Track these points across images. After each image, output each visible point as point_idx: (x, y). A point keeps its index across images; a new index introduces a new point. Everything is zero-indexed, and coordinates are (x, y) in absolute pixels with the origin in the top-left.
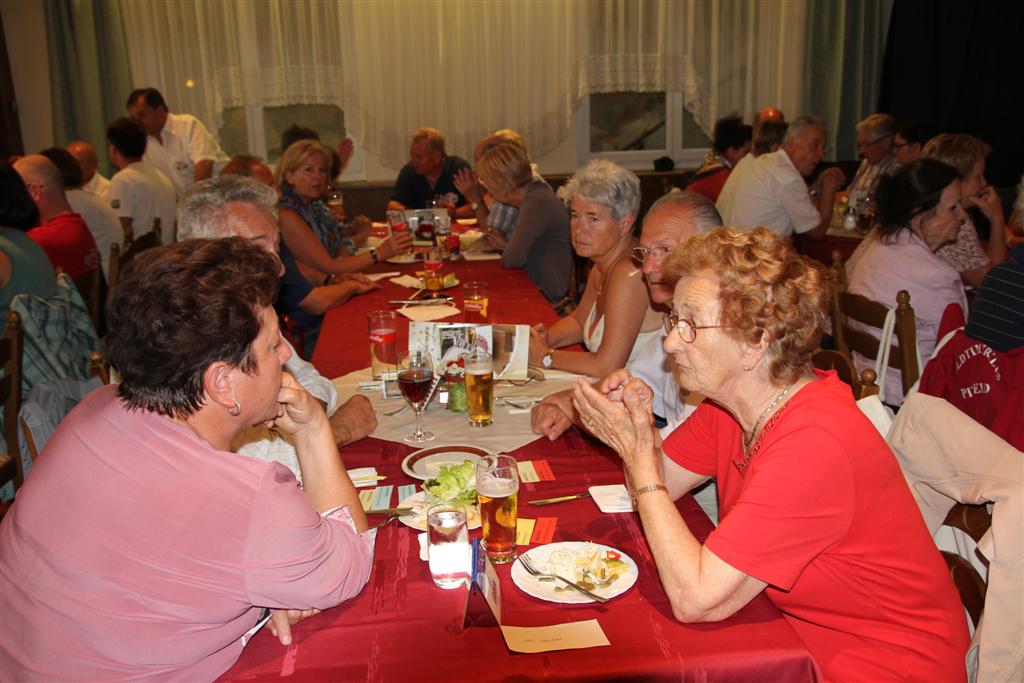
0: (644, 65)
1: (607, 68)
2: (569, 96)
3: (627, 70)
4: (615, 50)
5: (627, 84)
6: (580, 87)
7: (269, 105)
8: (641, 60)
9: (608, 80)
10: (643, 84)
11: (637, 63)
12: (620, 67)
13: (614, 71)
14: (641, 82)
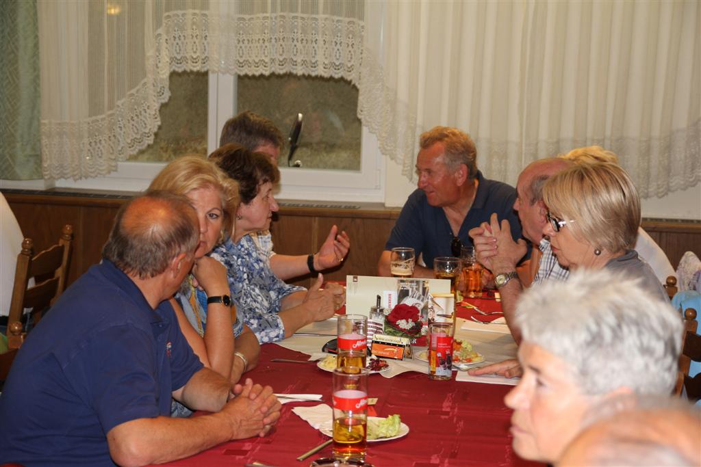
7: (246, 71)
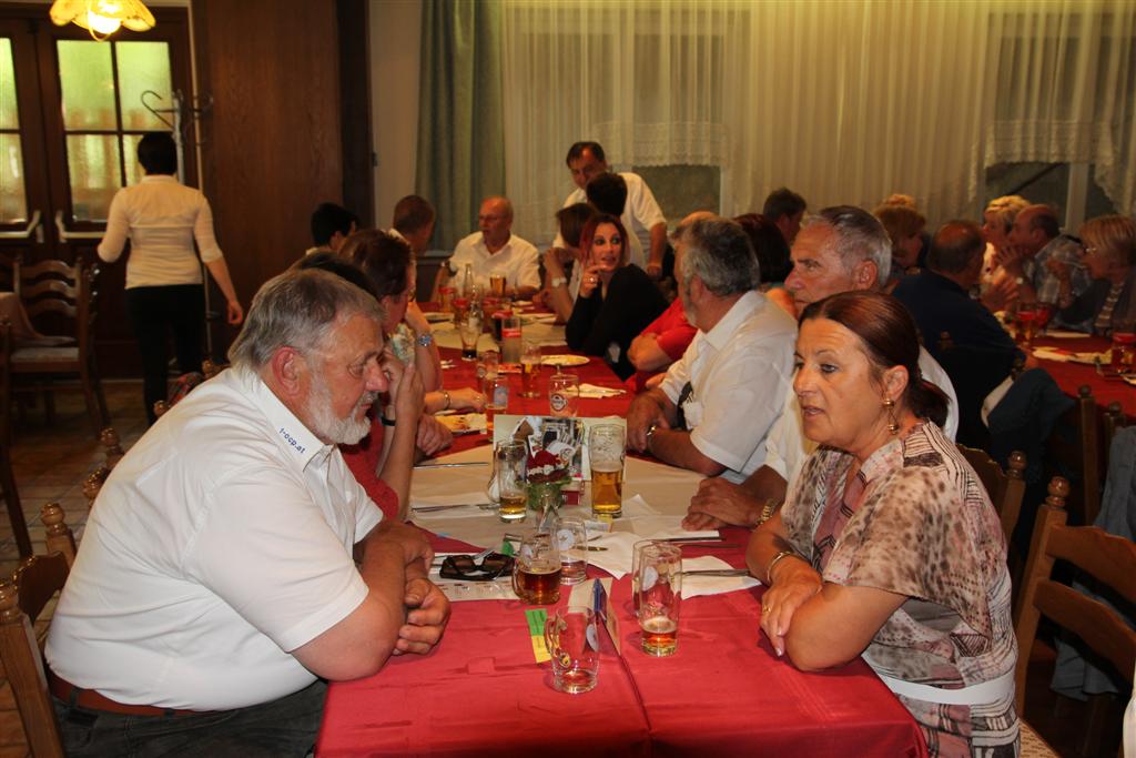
0: (1058, 133)
1: (1018, 136)
2: (973, 165)
3: (1038, 139)
4: (1027, 115)
5: (1037, 153)
6: (987, 156)
8: (1055, 128)
9: (1018, 150)
10: (1055, 154)
11: (1050, 130)
12: (1032, 135)
13: (1025, 139)
14: (1053, 152)
